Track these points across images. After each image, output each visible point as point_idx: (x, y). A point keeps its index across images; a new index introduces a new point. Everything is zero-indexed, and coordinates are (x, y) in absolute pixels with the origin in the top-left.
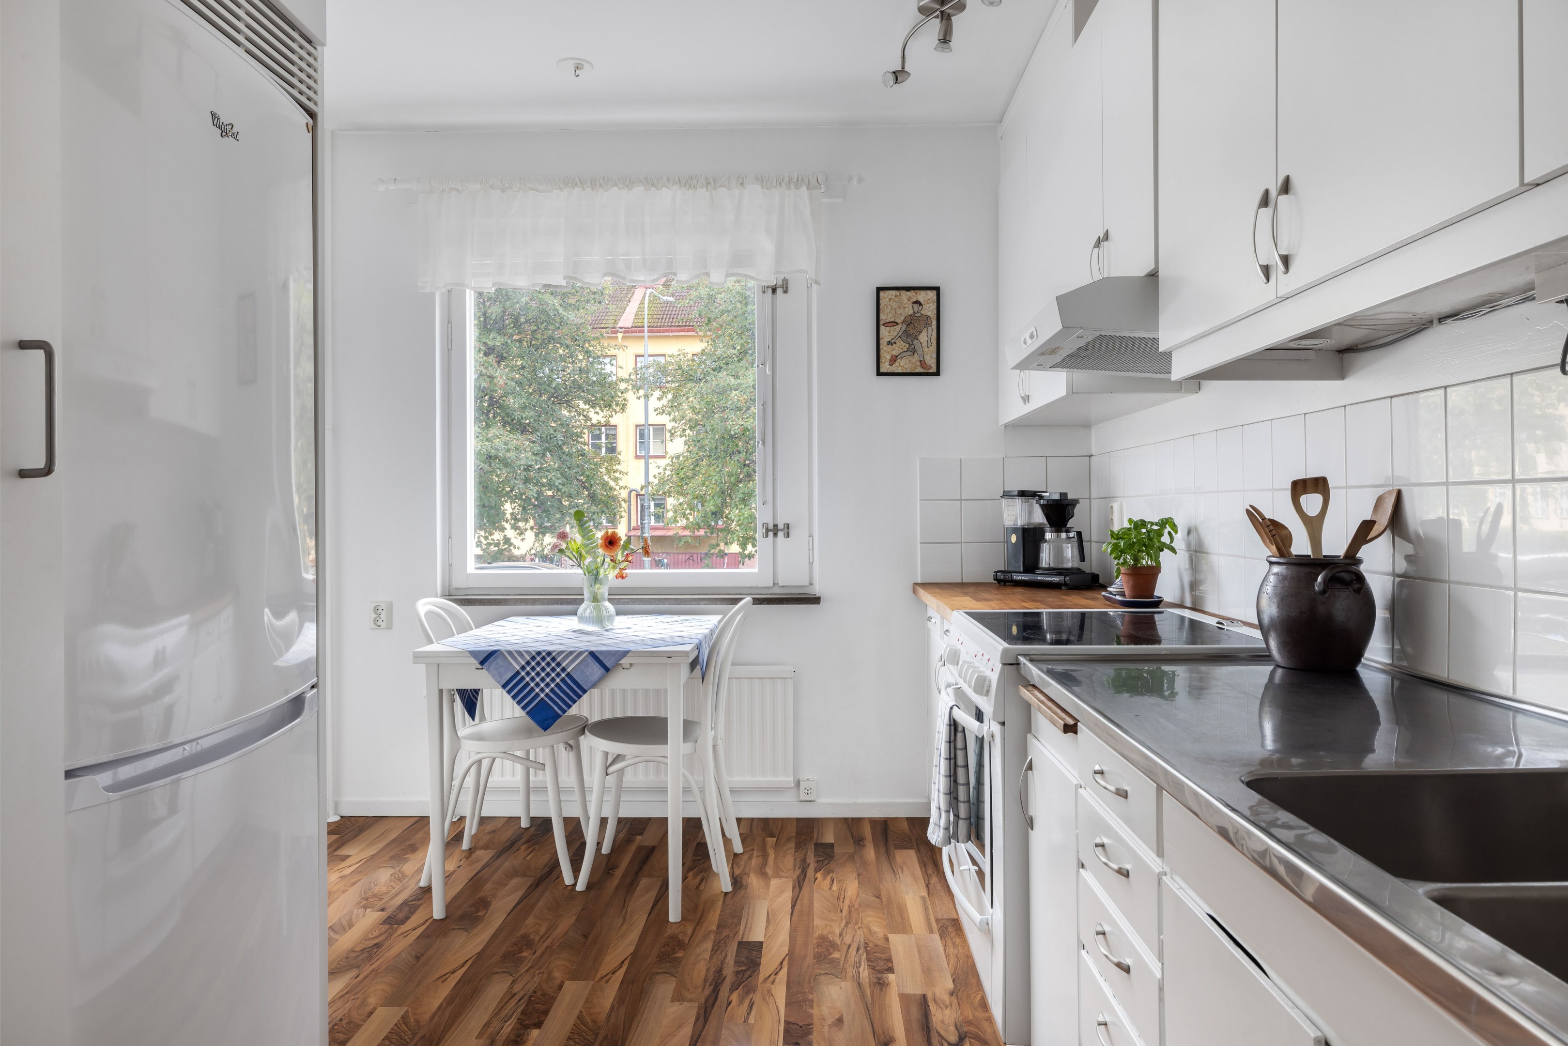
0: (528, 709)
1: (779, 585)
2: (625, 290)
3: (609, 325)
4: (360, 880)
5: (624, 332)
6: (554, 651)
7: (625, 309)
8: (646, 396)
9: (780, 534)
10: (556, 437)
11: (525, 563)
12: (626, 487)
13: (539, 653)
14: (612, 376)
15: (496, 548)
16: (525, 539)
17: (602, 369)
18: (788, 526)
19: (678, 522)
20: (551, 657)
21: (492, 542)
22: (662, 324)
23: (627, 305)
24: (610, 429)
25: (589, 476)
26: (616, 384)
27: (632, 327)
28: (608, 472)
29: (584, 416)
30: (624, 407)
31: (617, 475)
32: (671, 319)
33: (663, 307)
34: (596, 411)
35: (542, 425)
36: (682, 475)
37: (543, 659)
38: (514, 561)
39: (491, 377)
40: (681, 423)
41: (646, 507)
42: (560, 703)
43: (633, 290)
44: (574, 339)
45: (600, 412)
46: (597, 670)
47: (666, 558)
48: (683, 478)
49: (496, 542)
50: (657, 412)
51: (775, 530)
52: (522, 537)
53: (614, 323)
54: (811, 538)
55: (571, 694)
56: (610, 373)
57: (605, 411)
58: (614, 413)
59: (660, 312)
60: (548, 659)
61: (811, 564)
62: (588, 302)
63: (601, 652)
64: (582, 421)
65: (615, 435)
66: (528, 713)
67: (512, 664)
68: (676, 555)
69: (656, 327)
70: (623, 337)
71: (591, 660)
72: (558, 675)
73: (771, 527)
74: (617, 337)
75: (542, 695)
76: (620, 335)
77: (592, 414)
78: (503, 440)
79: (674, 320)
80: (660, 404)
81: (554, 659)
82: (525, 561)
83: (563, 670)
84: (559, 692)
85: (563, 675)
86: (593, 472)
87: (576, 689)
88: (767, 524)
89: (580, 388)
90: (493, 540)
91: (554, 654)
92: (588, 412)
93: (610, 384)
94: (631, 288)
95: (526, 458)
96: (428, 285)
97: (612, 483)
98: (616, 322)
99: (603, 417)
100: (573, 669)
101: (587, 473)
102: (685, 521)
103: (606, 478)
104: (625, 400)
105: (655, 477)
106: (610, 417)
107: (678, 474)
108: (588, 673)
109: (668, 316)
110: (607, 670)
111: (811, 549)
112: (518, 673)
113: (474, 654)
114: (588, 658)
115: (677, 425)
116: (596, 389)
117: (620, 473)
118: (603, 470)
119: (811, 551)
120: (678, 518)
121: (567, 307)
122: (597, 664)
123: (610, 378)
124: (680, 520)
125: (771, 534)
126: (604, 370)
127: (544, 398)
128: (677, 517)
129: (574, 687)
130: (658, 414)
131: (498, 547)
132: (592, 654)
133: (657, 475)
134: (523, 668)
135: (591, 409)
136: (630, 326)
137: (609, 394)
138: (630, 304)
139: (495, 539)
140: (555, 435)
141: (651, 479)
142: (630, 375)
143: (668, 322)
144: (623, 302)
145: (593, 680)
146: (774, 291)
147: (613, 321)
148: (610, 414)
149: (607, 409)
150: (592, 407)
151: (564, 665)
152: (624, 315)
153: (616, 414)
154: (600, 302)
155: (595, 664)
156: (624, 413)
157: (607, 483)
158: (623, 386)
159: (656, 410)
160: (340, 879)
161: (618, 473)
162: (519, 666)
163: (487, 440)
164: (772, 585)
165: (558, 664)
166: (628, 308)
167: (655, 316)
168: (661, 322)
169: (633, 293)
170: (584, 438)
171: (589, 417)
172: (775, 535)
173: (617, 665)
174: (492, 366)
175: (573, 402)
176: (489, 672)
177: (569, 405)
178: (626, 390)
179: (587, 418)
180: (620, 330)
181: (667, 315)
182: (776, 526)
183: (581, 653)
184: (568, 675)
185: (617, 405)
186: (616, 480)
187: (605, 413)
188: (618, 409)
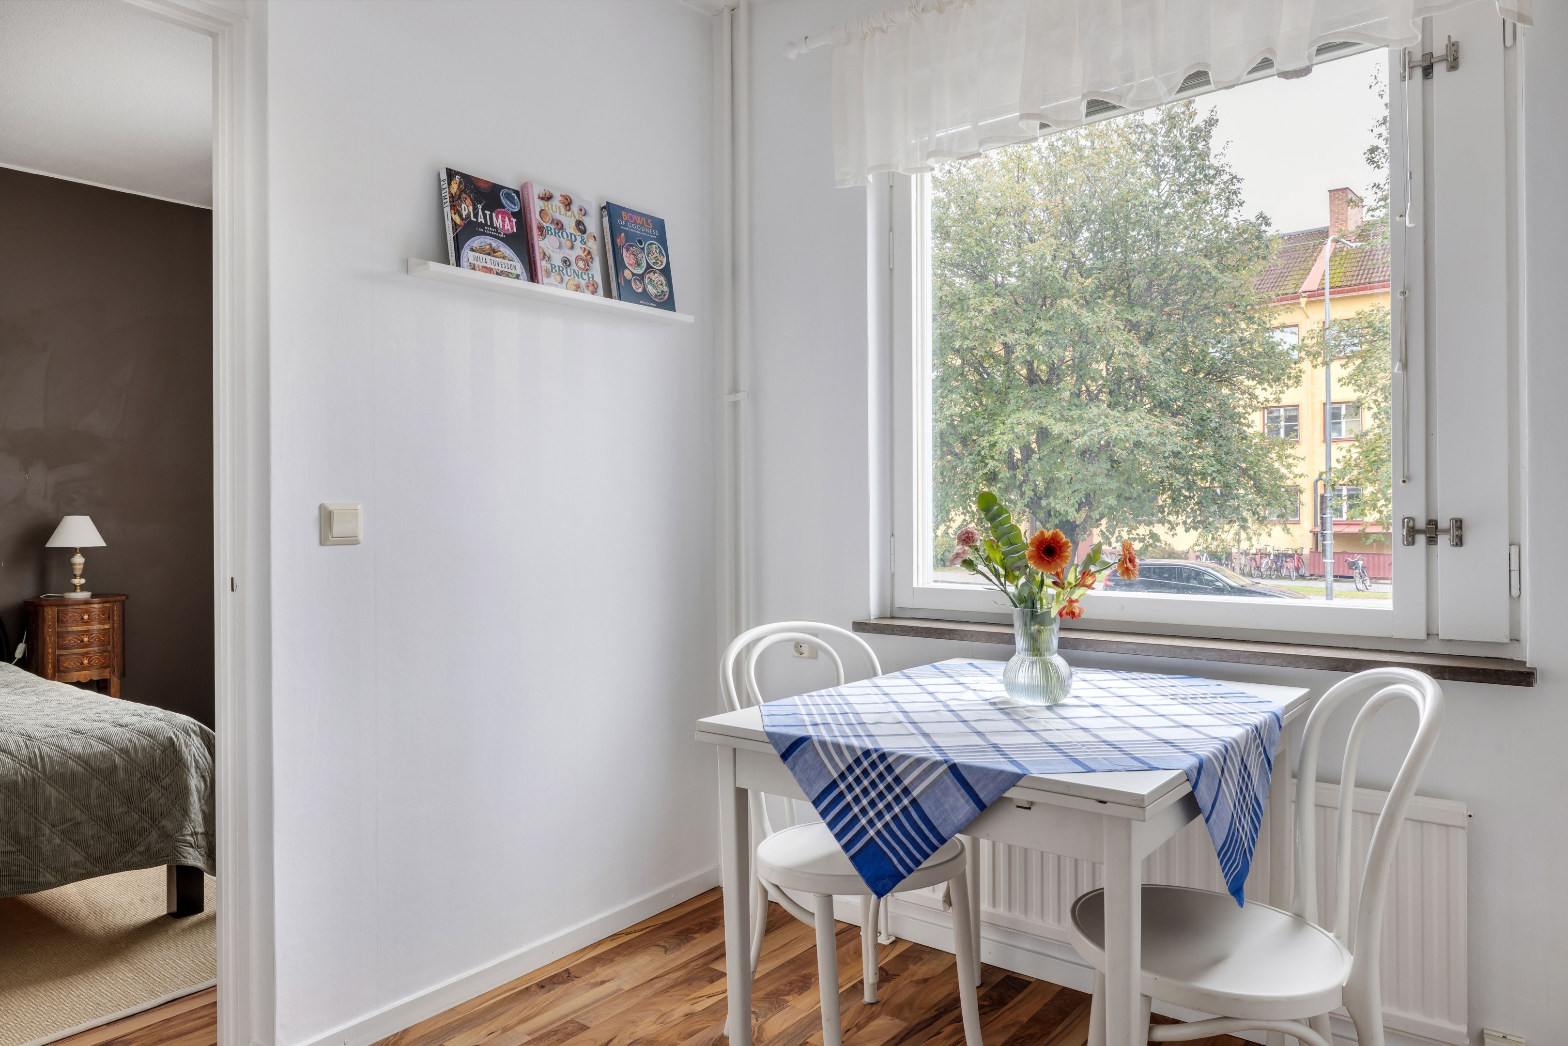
0: (853, 851)
1: (1440, 637)
2: (1311, 247)
3: (1288, 291)
4: (706, 1027)
5: (1309, 297)
6: (892, 754)
7: (1310, 269)
8: (1326, 364)
9: (1443, 540)
10: (1209, 418)
11: (1187, 561)
12: (1302, 474)
13: (867, 753)
14: (1282, 344)
15: (1142, 544)
16: (1176, 534)
17: (1270, 337)
18: (1459, 524)
19: (1366, 516)
20: (885, 764)
21: (1137, 537)
22: (1358, 282)
23: (1313, 265)
24: (1290, 410)
25: (1252, 462)
26: (1288, 353)
27: (1318, 289)
28: (1280, 457)
29: (1249, 394)
30: (1298, 380)
31: (1290, 460)
32: (1370, 275)
33: (1359, 262)
34: (1264, 387)
35: (1194, 405)
36: (1372, 457)
37: (873, 765)
38: (1175, 558)
39: (1132, 356)
40: (1370, 393)
41: (1328, 498)
42: (902, 853)
43: (1320, 246)
44: (1233, 305)
45: (1268, 388)
46: (964, 808)
47: (1363, 560)
48: (1374, 461)
49: (1141, 536)
50: (1341, 383)
51: (1432, 531)
52: (1172, 533)
53: (1295, 288)
54: (1514, 550)
55: (919, 840)
56: (1279, 341)
57: (1274, 386)
58: (1285, 388)
59: (1354, 269)
60: (881, 767)
61: (1515, 600)
62: (1250, 260)
63: (970, 768)
64: (1247, 400)
65: (1296, 416)
66: (852, 858)
67: (825, 766)
68: (1376, 557)
69: (1350, 286)
70: (1308, 303)
71: (950, 781)
72: (897, 799)
73: (1421, 524)
74: (1299, 303)
75: (872, 832)
76: (1303, 301)
77: (1258, 392)
78: (1144, 424)
79: (1374, 275)
80: (1345, 373)
81: (889, 769)
82: (1187, 558)
83: (906, 791)
84: (899, 833)
85: (906, 802)
86: (1257, 458)
87: (927, 832)
88: (1413, 519)
89: (1243, 361)
90: (1138, 534)
91: (890, 760)
92: (1254, 389)
93: (1281, 354)
94: (1318, 245)
95: (1175, 443)
96: (850, 177)
97: (1284, 471)
98: (1298, 286)
99: (1271, 394)
100: (922, 792)
101: (1251, 459)
102: (1377, 515)
103: (1277, 465)
104: (1300, 371)
105: (1338, 461)
106: (1281, 392)
107: (1367, 457)
108: (947, 806)
109: (1366, 272)
110: (981, 805)
111: (1514, 571)
112: (834, 784)
113: (774, 738)
114: (946, 777)
115: (1364, 395)
116: (1261, 360)
117: (1294, 459)
118: (1273, 455)
119: (1515, 575)
120: (1366, 511)
121: (1223, 268)
122: (963, 791)
123: (1280, 347)
124: (1370, 513)
125: (1421, 539)
126: (1272, 338)
127: (1201, 375)
128: (1365, 509)
129: (923, 827)
130: (1342, 385)
131: (1143, 542)
132: (954, 768)
133: (1341, 458)
134: (842, 776)
135: (1258, 386)
136: (1315, 288)
137: (1278, 366)
138: (1316, 264)
139: (1141, 534)
140: (1209, 416)
141: (1334, 464)
142: (1303, 340)
143: (1366, 279)
144: (1308, 262)
145: (956, 821)
146: (1428, 71)
147: (1294, 286)
148: (1281, 389)
149: (1277, 383)
150: (1259, 383)
151: (906, 782)
152: (1309, 277)
153: (1287, 389)
154: (1264, 258)
155: (959, 790)
156: (1299, 387)
157: (1278, 471)
158: (1295, 355)
159: (1339, 381)
160: (684, 1018)
161: (1292, 459)
162: (836, 771)
163: (1127, 425)
164: (1423, 636)
165: (898, 780)
166: (1314, 269)
167: (1349, 274)
168: (1356, 280)
169: (1321, 250)
170: (1247, 419)
171: (1254, 395)
172: (1432, 540)
173: (1000, 801)
174: (1132, 343)
175: (1235, 379)
176: (795, 774)
177: (1229, 382)
178: (1301, 360)
179: (1253, 397)
180: (1304, 295)
181: (1364, 270)
182: (1432, 524)
183: (935, 765)
184: (914, 802)
185: (1289, 378)
186: (1289, 466)
187: (1274, 389)
188: (1290, 383)
